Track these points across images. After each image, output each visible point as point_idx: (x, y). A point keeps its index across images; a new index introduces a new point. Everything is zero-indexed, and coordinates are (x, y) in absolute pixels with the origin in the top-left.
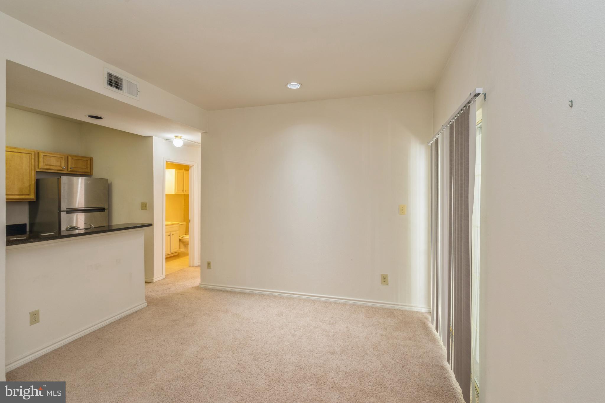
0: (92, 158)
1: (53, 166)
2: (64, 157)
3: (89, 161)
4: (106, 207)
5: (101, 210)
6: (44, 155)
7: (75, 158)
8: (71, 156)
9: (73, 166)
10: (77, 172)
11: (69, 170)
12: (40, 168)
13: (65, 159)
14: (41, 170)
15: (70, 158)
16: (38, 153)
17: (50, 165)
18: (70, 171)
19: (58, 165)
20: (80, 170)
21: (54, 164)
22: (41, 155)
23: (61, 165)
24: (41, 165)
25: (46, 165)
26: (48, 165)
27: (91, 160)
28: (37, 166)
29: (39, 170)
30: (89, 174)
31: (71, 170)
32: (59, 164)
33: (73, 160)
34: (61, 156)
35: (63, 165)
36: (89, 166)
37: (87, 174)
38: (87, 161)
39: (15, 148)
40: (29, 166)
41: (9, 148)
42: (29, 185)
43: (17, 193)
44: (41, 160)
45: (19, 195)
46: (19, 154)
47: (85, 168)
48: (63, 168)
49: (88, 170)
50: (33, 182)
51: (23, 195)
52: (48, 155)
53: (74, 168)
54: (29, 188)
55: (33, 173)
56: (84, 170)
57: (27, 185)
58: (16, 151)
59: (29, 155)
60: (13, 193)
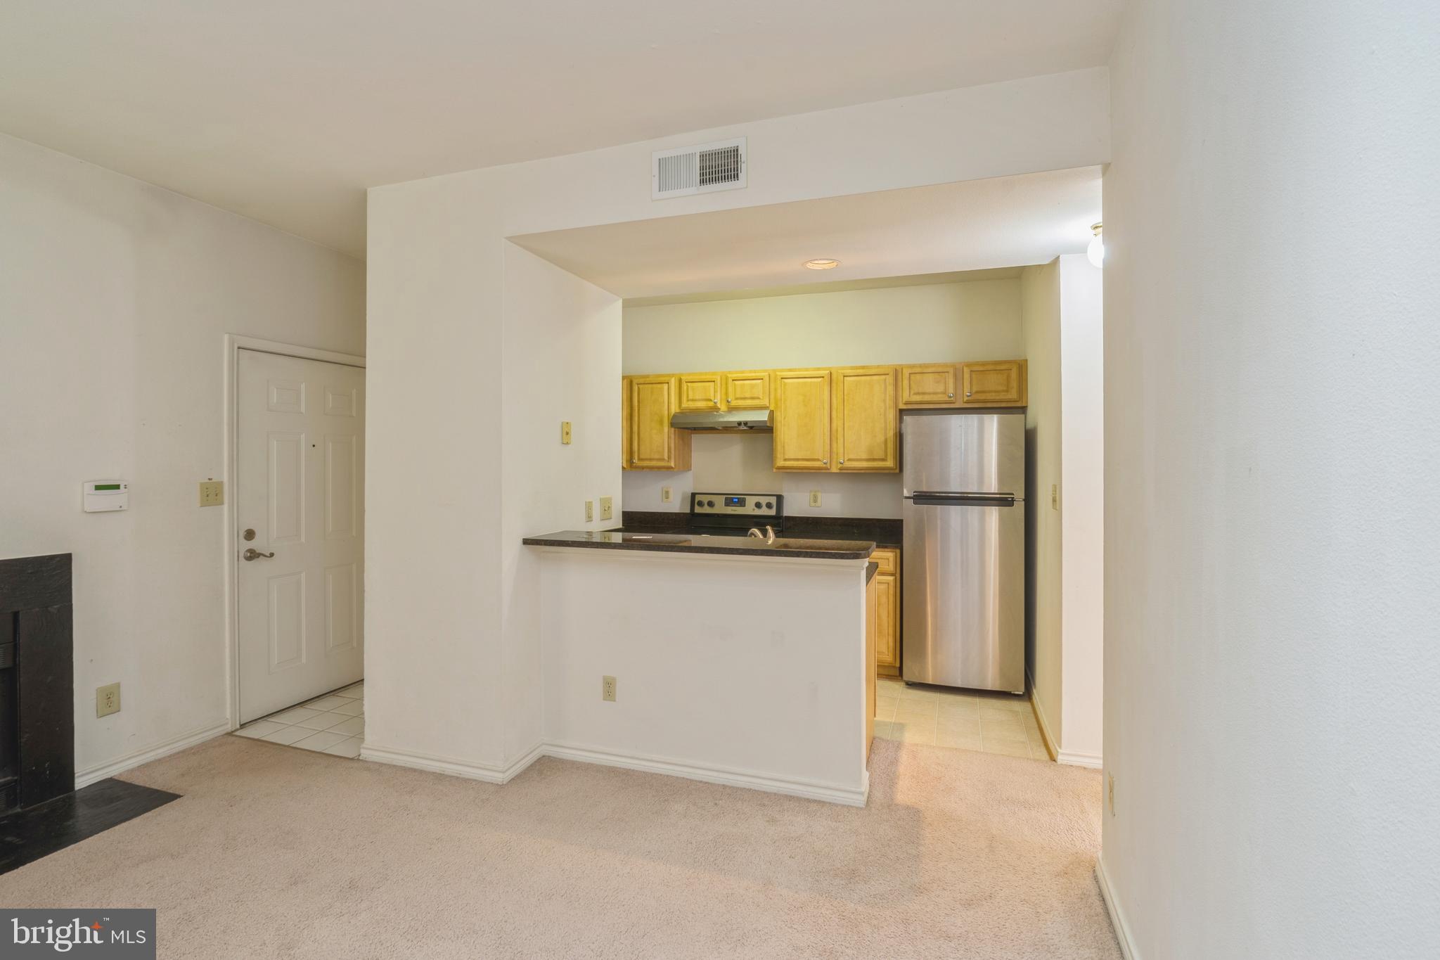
0: (1025, 361)
1: (929, 394)
2: (951, 371)
3: (1015, 370)
6: (910, 374)
7: (976, 368)
8: (969, 365)
9: (975, 389)
10: (985, 402)
11: (966, 399)
12: (904, 402)
13: (954, 375)
14: (907, 407)
15: (967, 371)
16: (902, 369)
17: (924, 394)
18: (968, 402)
19: (939, 391)
20: (990, 396)
21: (931, 391)
22: (906, 372)
23: (945, 389)
24: (906, 398)
25: (915, 394)
26: (918, 394)
27: (1021, 366)
28: (900, 399)
29: (904, 407)
30: (1019, 404)
31: (970, 398)
32: (941, 389)
33: (974, 376)
34: (946, 370)
35: (951, 391)
36: (1014, 384)
38: (1011, 370)
39: (863, 367)
40: (884, 401)
41: (852, 368)
42: (883, 439)
43: (864, 457)
44: (906, 382)
45: (868, 460)
46: (868, 378)
47: (1003, 391)
48: (951, 397)
49: (1013, 395)
50: (891, 434)
51: (874, 460)
52: (921, 370)
53: (977, 392)
54: (883, 446)
55: (891, 415)
56: (1002, 396)
57: (881, 438)
58: (864, 372)
59: (883, 377)
60: (859, 457)
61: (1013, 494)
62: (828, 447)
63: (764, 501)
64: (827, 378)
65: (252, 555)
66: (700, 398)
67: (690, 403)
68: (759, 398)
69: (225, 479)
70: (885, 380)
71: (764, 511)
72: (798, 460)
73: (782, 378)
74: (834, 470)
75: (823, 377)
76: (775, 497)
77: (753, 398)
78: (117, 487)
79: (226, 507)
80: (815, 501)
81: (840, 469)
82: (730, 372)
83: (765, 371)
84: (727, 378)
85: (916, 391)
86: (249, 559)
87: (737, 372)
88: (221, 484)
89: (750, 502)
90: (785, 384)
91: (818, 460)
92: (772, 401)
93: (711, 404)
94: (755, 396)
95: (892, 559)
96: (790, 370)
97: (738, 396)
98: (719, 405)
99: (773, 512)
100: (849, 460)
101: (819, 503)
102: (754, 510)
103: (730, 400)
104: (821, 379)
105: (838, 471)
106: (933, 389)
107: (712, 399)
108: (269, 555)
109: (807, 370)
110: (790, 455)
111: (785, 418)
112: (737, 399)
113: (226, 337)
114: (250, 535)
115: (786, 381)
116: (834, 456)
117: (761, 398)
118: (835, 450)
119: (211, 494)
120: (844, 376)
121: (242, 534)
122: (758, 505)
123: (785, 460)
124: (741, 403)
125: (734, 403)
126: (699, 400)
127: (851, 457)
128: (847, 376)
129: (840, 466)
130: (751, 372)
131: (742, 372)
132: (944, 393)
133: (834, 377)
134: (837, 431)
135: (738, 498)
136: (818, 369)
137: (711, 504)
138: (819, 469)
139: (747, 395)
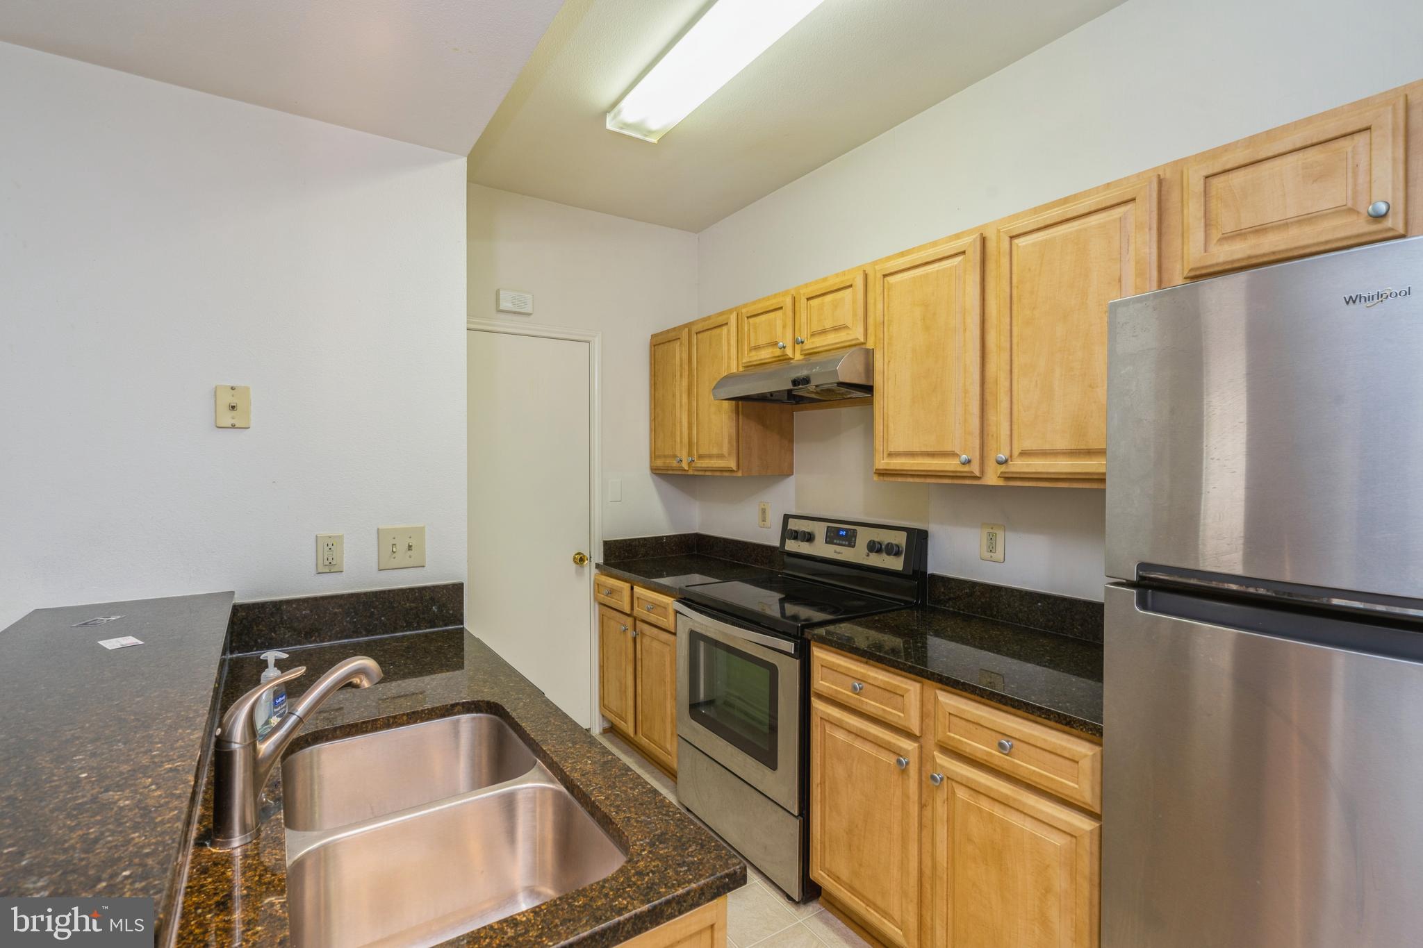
1: (1284, 225)
2: (1386, 120)
6: (1207, 177)
12: (1186, 271)
16: (1181, 173)
17: (1260, 230)
21: (1291, 213)
22: (1196, 177)
23: (1357, 195)
25: (1227, 238)
26: (1239, 235)
28: (1176, 264)
32: (1336, 197)
39: (1061, 201)
41: (1034, 210)
43: (1062, 444)
44: (1194, 210)
46: (1078, 224)
48: (1381, 216)
51: (1089, 453)
52: (1251, 155)
59: (1122, 211)
60: (1047, 447)
62: (974, 422)
63: (885, 539)
64: (976, 252)
66: (765, 342)
67: (753, 353)
68: (846, 327)
70: (1128, 219)
71: (884, 561)
72: (912, 454)
73: (885, 276)
74: (992, 479)
75: (964, 252)
76: (905, 534)
77: (836, 329)
80: (993, 549)
81: (1003, 479)
82: (803, 286)
83: (859, 269)
84: (801, 298)
85: (1230, 227)
87: (811, 284)
89: (862, 539)
90: (891, 287)
91: (953, 454)
92: (870, 329)
93: (778, 351)
94: (842, 325)
95: (1086, 764)
96: (903, 254)
97: (815, 330)
98: (787, 351)
99: (907, 565)
100: (1024, 454)
101: (1001, 554)
102: (868, 555)
103: (804, 340)
104: (963, 258)
105: (1001, 483)
107: (780, 341)
109: (934, 244)
110: (898, 444)
112: (813, 335)
115: (893, 279)
116: (991, 444)
117: (851, 327)
118: (991, 430)
120: (1012, 238)
122: (873, 547)
123: (890, 455)
124: (819, 342)
125: (809, 344)
126: (763, 347)
127: (1028, 445)
128: (1019, 236)
129: (1003, 469)
130: (836, 276)
131: (823, 281)
132: (1350, 210)
133: (991, 246)
135: (847, 530)
136: (959, 234)
137: (807, 537)
138: (955, 476)
139: (828, 324)
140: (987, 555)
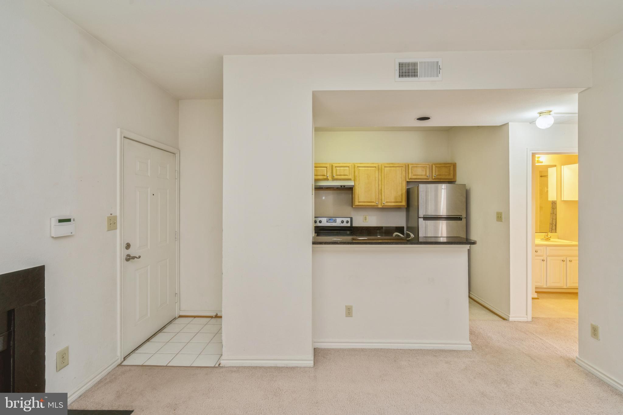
0: (456, 163)
1: (419, 175)
2: (428, 166)
3: (452, 167)
4: (464, 216)
5: (459, 218)
7: (437, 166)
8: (435, 164)
9: (437, 174)
10: (441, 179)
11: (433, 178)
12: (409, 178)
13: (429, 168)
14: (411, 180)
15: (434, 166)
16: (408, 165)
17: (417, 175)
18: (434, 179)
20: (443, 177)
21: (420, 174)
22: (410, 166)
23: (426, 174)
24: (410, 177)
25: (413, 175)
26: (415, 175)
27: (454, 165)
28: (407, 177)
29: (409, 180)
30: (453, 180)
31: (436, 177)
32: (424, 173)
33: (436, 168)
34: (426, 166)
35: (428, 174)
36: (452, 172)
37: (451, 182)
38: (450, 167)
39: (392, 164)
40: (402, 178)
41: (388, 164)
42: (401, 193)
43: (393, 201)
44: (410, 171)
45: (394, 202)
46: (395, 168)
47: (448, 175)
48: (428, 177)
49: (451, 177)
50: (404, 191)
51: (397, 202)
52: (415, 166)
53: (438, 175)
54: (401, 196)
55: (404, 184)
56: (447, 177)
57: (400, 193)
58: (393, 166)
59: (401, 168)
60: (391, 201)
61: (462, 216)
62: (377, 197)
63: (345, 220)
64: (377, 167)
65: (129, 258)
66: (320, 174)
68: (347, 175)
69: (118, 214)
70: (402, 169)
71: (345, 224)
72: (364, 202)
73: (358, 167)
74: (380, 206)
75: (376, 167)
76: (350, 218)
77: (344, 175)
78: (69, 220)
79: (118, 231)
80: (366, 220)
81: (383, 206)
82: (333, 164)
83: (349, 163)
84: (332, 166)
85: (414, 174)
86: (127, 260)
87: (336, 164)
88: (116, 217)
89: (339, 220)
90: (359, 169)
91: (374, 202)
92: (353, 177)
93: (325, 177)
94: (346, 174)
96: (361, 164)
97: (338, 174)
98: (329, 178)
99: (349, 225)
100: (387, 202)
101: (367, 220)
102: (340, 224)
103: (334, 176)
104: (374, 168)
105: (381, 207)
106: (420, 173)
107: (326, 175)
108: (138, 257)
109: (368, 164)
110: (361, 200)
111: (359, 184)
112: (337, 175)
113: (119, 130)
114: (128, 246)
115: (359, 168)
116: (380, 200)
117: (348, 175)
118: (380, 198)
119: (112, 223)
120: (385, 167)
121: (125, 245)
122: (342, 222)
123: (359, 202)
124: (339, 177)
125: (336, 177)
126: (319, 175)
127: (388, 201)
128: (386, 167)
129: (383, 205)
130: (343, 164)
131: (339, 164)
132: (425, 175)
133: (380, 167)
134: (381, 190)
135: (333, 219)
136: (373, 164)
137: (320, 222)
138: (374, 206)
139: (342, 174)
140: (364, 221)
